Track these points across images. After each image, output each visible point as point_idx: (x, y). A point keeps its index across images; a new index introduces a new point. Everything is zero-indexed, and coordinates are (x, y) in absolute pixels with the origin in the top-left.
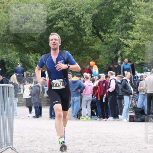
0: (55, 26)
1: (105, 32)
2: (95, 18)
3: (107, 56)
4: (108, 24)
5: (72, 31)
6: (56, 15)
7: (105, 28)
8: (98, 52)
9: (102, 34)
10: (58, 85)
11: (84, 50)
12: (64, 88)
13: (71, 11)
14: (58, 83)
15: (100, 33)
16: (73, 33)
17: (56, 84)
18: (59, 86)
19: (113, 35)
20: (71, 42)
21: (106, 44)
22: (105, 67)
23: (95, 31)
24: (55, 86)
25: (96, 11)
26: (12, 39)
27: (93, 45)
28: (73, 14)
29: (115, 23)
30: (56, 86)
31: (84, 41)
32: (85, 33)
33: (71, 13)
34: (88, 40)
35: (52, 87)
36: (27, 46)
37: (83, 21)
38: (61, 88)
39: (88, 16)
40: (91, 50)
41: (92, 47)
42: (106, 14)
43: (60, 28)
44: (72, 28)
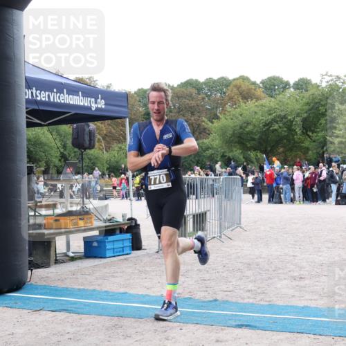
0: (271, 128)
1: (313, 132)
2: (304, 120)
3: (315, 151)
4: (315, 125)
5: (285, 131)
6: (272, 120)
7: (313, 129)
8: (308, 149)
9: (310, 134)
10: (157, 182)
11: (296, 147)
12: (170, 186)
13: (285, 116)
14: (158, 177)
15: (308, 133)
16: (286, 134)
17: (155, 179)
18: (160, 183)
19: (319, 134)
20: (285, 141)
21: (314, 141)
22: (313, 160)
23: (304, 131)
24: (152, 183)
25: (305, 115)
26: (236, 140)
27: (303, 143)
28: (286, 118)
29: (321, 124)
30: (155, 183)
31: (296, 140)
32: (296, 133)
33: (285, 117)
34: (299, 139)
35: (149, 187)
36: (249, 145)
37: (294, 123)
38: (165, 186)
39: (298, 119)
40: (301, 147)
41: (303, 145)
42: (314, 117)
43: (276, 130)
44: (285, 129)
